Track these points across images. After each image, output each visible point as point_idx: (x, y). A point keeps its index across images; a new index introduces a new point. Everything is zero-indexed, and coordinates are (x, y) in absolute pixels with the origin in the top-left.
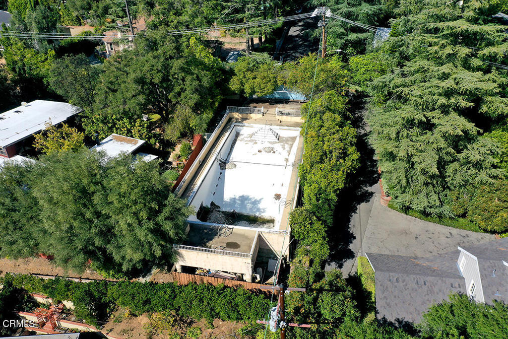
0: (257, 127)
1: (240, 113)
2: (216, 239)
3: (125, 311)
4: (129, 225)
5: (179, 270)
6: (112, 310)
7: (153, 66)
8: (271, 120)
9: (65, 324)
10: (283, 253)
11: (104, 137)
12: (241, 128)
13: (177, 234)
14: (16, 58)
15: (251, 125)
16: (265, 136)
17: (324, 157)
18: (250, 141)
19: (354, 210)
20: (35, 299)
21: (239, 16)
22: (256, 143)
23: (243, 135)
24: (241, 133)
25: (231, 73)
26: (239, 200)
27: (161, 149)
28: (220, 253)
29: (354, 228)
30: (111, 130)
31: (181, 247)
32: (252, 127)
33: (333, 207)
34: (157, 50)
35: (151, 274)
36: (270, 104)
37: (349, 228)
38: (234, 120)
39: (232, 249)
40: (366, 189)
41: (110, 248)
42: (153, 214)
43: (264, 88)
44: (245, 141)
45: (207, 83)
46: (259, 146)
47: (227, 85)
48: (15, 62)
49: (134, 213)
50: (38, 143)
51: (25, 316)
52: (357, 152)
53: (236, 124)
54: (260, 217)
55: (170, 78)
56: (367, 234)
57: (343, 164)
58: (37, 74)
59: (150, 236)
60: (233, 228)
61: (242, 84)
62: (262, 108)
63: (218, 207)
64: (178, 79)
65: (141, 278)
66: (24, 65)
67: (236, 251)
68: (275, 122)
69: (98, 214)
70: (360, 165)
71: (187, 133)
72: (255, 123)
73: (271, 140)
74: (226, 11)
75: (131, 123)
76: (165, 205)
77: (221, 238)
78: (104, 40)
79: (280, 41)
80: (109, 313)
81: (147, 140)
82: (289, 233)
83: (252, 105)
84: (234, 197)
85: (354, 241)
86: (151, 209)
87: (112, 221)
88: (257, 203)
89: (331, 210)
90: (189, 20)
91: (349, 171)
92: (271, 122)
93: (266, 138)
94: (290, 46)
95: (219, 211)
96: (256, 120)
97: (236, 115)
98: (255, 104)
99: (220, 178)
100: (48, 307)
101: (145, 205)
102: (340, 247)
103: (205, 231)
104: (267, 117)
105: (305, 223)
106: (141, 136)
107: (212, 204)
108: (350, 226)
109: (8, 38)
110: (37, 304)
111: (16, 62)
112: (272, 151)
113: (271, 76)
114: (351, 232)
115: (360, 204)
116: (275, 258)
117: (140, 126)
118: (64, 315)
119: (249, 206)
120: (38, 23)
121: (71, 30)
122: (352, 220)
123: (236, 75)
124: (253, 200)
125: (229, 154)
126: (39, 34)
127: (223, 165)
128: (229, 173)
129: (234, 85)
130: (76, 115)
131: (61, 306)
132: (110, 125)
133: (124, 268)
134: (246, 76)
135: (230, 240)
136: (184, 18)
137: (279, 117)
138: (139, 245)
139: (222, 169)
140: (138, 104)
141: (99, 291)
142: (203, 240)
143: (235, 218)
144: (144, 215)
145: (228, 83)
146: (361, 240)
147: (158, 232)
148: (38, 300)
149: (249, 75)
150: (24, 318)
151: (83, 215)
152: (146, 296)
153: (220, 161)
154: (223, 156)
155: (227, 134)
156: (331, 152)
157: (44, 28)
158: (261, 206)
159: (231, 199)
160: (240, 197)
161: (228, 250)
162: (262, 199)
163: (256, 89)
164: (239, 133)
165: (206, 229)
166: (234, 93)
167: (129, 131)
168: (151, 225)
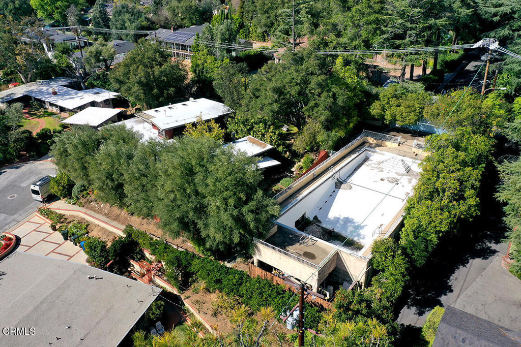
0: (388, 155)
1: (375, 139)
2: (297, 245)
3: (202, 284)
4: (218, 208)
5: (256, 263)
6: (194, 281)
7: (293, 79)
8: (406, 152)
9: (158, 281)
10: (359, 280)
11: (241, 137)
12: (372, 154)
13: (257, 228)
14: (199, 62)
15: (383, 152)
16: (393, 166)
17: (436, 195)
18: (376, 168)
19: (464, 262)
20: (144, 254)
21: (398, 42)
22: (382, 171)
23: (372, 161)
24: (371, 158)
25: (376, 97)
26: (342, 221)
27: (289, 158)
28: (294, 258)
29: (455, 282)
30: (249, 132)
31: (260, 242)
32: (383, 154)
33: (430, 249)
34: (302, 65)
35: (235, 262)
36: (412, 136)
37: (449, 279)
38: (367, 145)
39: (307, 259)
40: (489, 245)
41: (200, 224)
42: (240, 204)
43: (405, 117)
44: (372, 167)
45: (342, 102)
46: (384, 175)
47: (368, 109)
48: (197, 65)
49: (225, 199)
50: (187, 131)
51: (134, 264)
52: (477, 197)
53: (368, 149)
54: (357, 243)
55: (307, 92)
56: (468, 292)
57: (456, 207)
58: (210, 77)
59: (231, 221)
60: (317, 241)
61: (383, 109)
62: (400, 137)
63: (320, 222)
64: (314, 95)
65: (226, 262)
66: (203, 69)
67: (310, 261)
68: (409, 154)
69: (197, 193)
70: (479, 213)
71: (314, 147)
72: (388, 152)
73: (399, 172)
74: (385, 36)
75: (265, 128)
76: (253, 199)
77: (302, 245)
78: (275, 55)
79: (453, 75)
80: (191, 283)
81: (276, 146)
82: (368, 260)
83: (392, 133)
84: (338, 217)
85: (449, 294)
86: (240, 199)
87: (205, 201)
88: (360, 228)
89: (428, 252)
90: (347, 42)
91: (462, 217)
92: (405, 154)
93: (394, 168)
94: (462, 81)
95: (319, 226)
96: (390, 148)
97: (371, 140)
98: (395, 133)
99: (332, 195)
100: (151, 263)
101: (235, 194)
102: (429, 295)
103: (290, 236)
104: (403, 147)
105: (387, 254)
106: (272, 142)
107: (316, 218)
108: (451, 277)
109: (198, 45)
110: (143, 257)
111: (199, 65)
112: (396, 182)
113: (417, 105)
114: (450, 284)
115: (474, 259)
116: (350, 281)
117: (272, 132)
118: (160, 273)
119: (350, 229)
120: (222, 35)
121: (253, 44)
122: (457, 272)
123: (380, 100)
124: (357, 225)
125: (350, 176)
126: (220, 44)
127: (339, 184)
128: (341, 193)
129: (375, 109)
130: (227, 115)
131: (160, 265)
132: (248, 127)
133: (208, 245)
134: (390, 102)
135: (309, 251)
136: (343, 40)
137: (416, 150)
138: (223, 228)
139: (336, 188)
140: (272, 111)
141: (187, 260)
142: (285, 243)
143: (331, 236)
144: (231, 202)
145: (369, 107)
146: (459, 294)
147: (240, 221)
148: (147, 256)
149: (393, 102)
150: (133, 266)
151: (185, 190)
152: (220, 275)
153: (337, 179)
154: (342, 175)
155: (353, 156)
156: (444, 191)
157: (226, 39)
158: (362, 232)
159: (335, 218)
160: (345, 218)
161: (303, 258)
162: (366, 225)
163: (398, 118)
164: (369, 158)
165: (292, 234)
166: (373, 118)
167: (263, 135)
168: (235, 213)
